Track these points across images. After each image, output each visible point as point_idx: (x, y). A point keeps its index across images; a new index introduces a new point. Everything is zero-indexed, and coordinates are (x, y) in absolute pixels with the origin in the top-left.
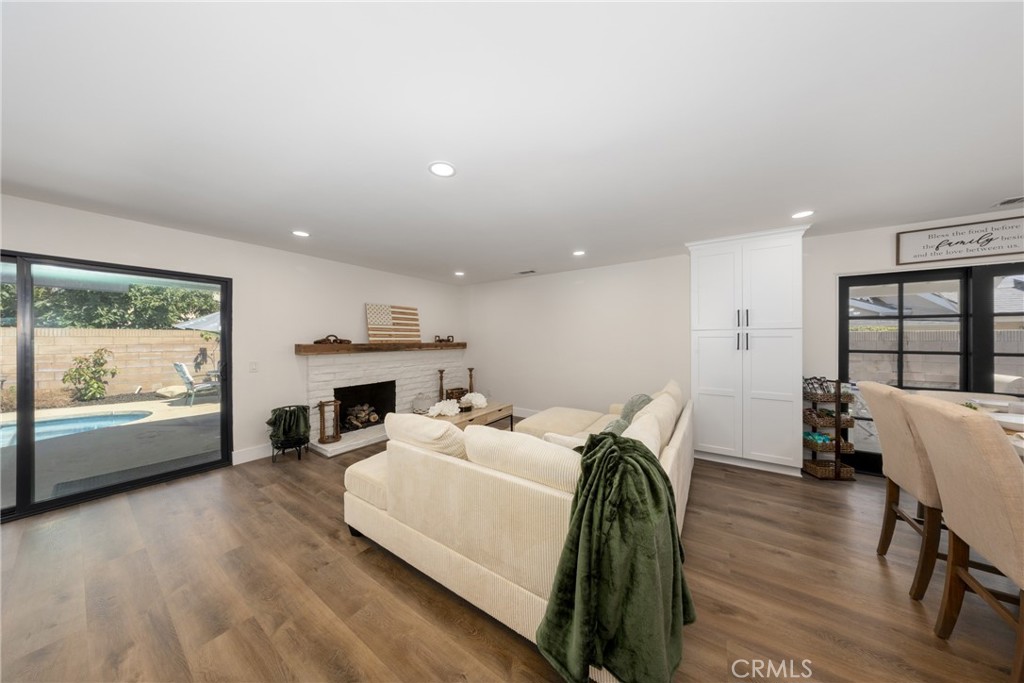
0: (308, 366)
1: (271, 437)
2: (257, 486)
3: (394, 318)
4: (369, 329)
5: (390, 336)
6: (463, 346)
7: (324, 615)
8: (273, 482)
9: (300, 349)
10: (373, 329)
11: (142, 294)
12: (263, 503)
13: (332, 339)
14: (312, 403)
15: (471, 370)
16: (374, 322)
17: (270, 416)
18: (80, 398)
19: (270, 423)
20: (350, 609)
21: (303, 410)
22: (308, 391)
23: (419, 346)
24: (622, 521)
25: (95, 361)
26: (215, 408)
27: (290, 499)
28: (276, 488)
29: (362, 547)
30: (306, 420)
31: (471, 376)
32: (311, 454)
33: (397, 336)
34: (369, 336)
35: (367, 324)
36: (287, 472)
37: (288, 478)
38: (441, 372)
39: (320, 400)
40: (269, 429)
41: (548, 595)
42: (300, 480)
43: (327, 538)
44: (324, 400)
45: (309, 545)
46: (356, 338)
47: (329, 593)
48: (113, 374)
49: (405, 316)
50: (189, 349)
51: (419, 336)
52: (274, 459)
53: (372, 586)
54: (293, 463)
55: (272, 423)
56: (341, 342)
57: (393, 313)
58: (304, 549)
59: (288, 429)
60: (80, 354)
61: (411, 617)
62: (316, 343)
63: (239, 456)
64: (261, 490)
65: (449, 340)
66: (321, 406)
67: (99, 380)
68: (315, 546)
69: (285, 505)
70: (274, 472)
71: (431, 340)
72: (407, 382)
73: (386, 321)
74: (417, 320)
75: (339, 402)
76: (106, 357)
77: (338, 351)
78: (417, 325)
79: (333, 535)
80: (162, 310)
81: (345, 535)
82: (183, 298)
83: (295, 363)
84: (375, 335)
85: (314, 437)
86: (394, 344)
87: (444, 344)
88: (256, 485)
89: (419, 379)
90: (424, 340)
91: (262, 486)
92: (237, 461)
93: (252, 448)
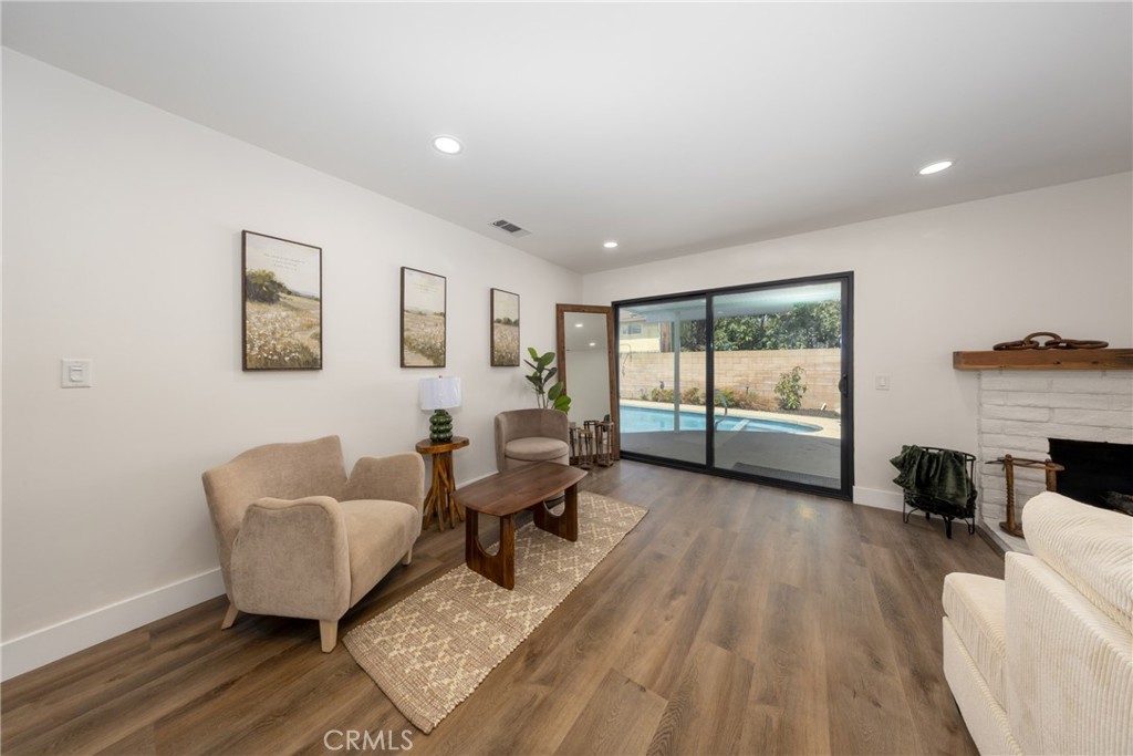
0: (980, 389)
1: (899, 481)
2: (864, 539)
8: (885, 545)
11: (831, 315)
12: (854, 561)
13: (1042, 341)
14: (984, 453)
17: (898, 453)
18: (785, 407)
19: (895, 462)
22: (981, 432)
25: (794, 376)
27: (892, 578)
28: (884, 555)
32: (978, 540)
36: (915, 544)
37: (910, 552)
39: (1007, 452)
42: (927, 566)
43: (907, 672)
44: (1015, 454)
45: (871, 655)
48: (805, 389)
52: (905, 519)
54: (936, 539)
55: (899, 464)
56: (1073, 346)
58: (860, 654)
62: (998, 348)
63: (863, 493)
64: (863, 544)
66: (1009, 462)
67: (796, 394)
68: (878, 664)
69: (880, 583)
70: (897, 534)
75: (1059, 468)
76: (799, 372)
77: (1059, 363)
88: (862, 536)
91: (867, 541)
92: (856, 500)
93: (877, 490)
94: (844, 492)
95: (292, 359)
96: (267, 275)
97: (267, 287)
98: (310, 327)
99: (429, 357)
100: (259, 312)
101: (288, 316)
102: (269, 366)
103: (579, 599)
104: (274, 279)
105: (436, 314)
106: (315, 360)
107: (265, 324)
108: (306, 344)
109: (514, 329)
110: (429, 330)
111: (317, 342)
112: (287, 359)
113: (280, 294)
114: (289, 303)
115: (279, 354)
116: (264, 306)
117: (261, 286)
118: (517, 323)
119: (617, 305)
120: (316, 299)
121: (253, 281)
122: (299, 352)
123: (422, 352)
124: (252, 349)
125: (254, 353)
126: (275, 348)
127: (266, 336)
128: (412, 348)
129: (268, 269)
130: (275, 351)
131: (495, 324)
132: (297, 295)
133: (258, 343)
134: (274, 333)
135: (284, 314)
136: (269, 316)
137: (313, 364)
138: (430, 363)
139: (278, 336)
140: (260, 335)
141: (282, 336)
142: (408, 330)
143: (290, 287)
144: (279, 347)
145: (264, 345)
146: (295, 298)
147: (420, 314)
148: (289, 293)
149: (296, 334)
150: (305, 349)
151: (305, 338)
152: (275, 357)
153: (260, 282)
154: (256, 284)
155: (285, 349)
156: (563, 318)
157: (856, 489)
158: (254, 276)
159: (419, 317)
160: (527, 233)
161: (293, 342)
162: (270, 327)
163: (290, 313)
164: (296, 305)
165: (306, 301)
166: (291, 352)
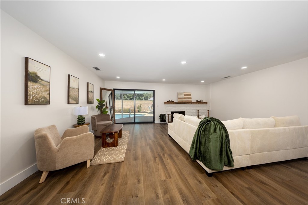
0: (166, 106)
1: (160, 119)
3: (184, 96)
4: (178, 99)
5: (183, 100)
6: (206, 103)
7: (162, 143)
9: (165, 103)
10: (179, 99)
11: (145, 94)
12: (157, 129)
13: (170, 101)
14: (167, 114)
15: (208, 110)
16: (180, 97)
17: (160, 115)
20: (166, 144)
21: (165, 115)
23: (191, 103)
24: (204, 132)
26: (152, 115)
28: (160, 128)
29: (170, 138)
30: (165, 117)
31: (208, 112)
32: (166, 124)
33: (185, 100)
34: (178, 100)
35: (178, 97)
36: (162, 126)
37: (162, 127)
38: (198, 110)
40: (159, 118)
41: (191, 145)
42: (163, 127)
46: (175, 101)
47: (163, 141)
48: (142, 108)
49: (188, 95)
50: (150, 104)
51: (191, 100)
52: (160, 124)
53: (170, 143)
55: (160, 116)
56: (172, 101)
57: (184, 94)
58: (162, 136)
59: (163, 118)
60: (138, 105)
61: (174, 148)
62: (167, 101)
63: (155, 122)
65: (201, 101)
66: (168, 115)
67: (140, 109)
69: (160, 130)
71: (195, 101)
72: (188, 112)
73: (183, 96)
74: (191, 96)
76: (141, 105)
77: (171, 103)
78: (191, 97)
79: (166, 135)
80: (147, 97)
81: (168, 136)
82: (150, 95)
83: (164, 105)
84: (180, 100)
85: (167, 121)
86: (184, 102)
87: (199, 102)
89: (192, 112)
90: (193, 101)
92: (155, 123)
93: (157, 121)
94: (153, 122)
95: (42, 101)
96: (35, 73)
97: (35, 77)
98: (47, 91)
99: (75, 101)
100: (32, 86)
101: (41, 87)
102: (35, 103)
103: (129, 144)
104: (37, 75)
105: (77, 89)
106: (48, 101)
107: (34, 89)
108: (46, 96)
109: (92, 93)
110: (75, 93)
111: (49, 96)
112: (40, 101)
113: (39, 80)
114: (41, 83)
115: (38, 99)
116: (34, 83)
117: (33, 76)
118: (93, 92)
119: (114, 90)
120: (49, 82)
121: (31, 75)
122: (44, 99)
123: (73, 99)
124: (30, 97)
125: (31, 99)
126: (37, 97)
127: (34, 93)
128: (71, 98)
129: (36, 71)
130: (37, 98)
131: (89, 92)
132: (43, 80)
133: (32, 96)
134: (37, 92)
135: (40, 86)
136: (36, 87)
137: (47, 103)
138: (75, 103)
139: (38, 93)
140: (32, 93)
141: (39, 93)
142: (71, 93)
143: (42, 78)
144: (38, 97)
145: (34, 96)
146: (43, 82)
147: (73, 88)
148: (41, 80)
149: (43, 93)
150: (45, 98)
151: (45, 94)
152: (37, 100)
153: (33, 75)
154: (32, 76)
155: (40, 98)
156: (102, 91)
157: (155, 121)
158: (31, 73)
159: (73, 89)
160: (101, 71)
161: (42, 96)
162: (36, 90)
163: (41, 86)
164: (43, 84)
165: (46, 83)
166: (42, 99)
